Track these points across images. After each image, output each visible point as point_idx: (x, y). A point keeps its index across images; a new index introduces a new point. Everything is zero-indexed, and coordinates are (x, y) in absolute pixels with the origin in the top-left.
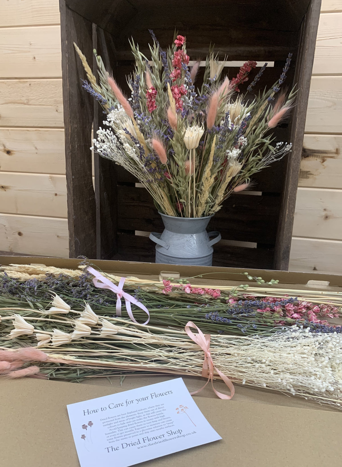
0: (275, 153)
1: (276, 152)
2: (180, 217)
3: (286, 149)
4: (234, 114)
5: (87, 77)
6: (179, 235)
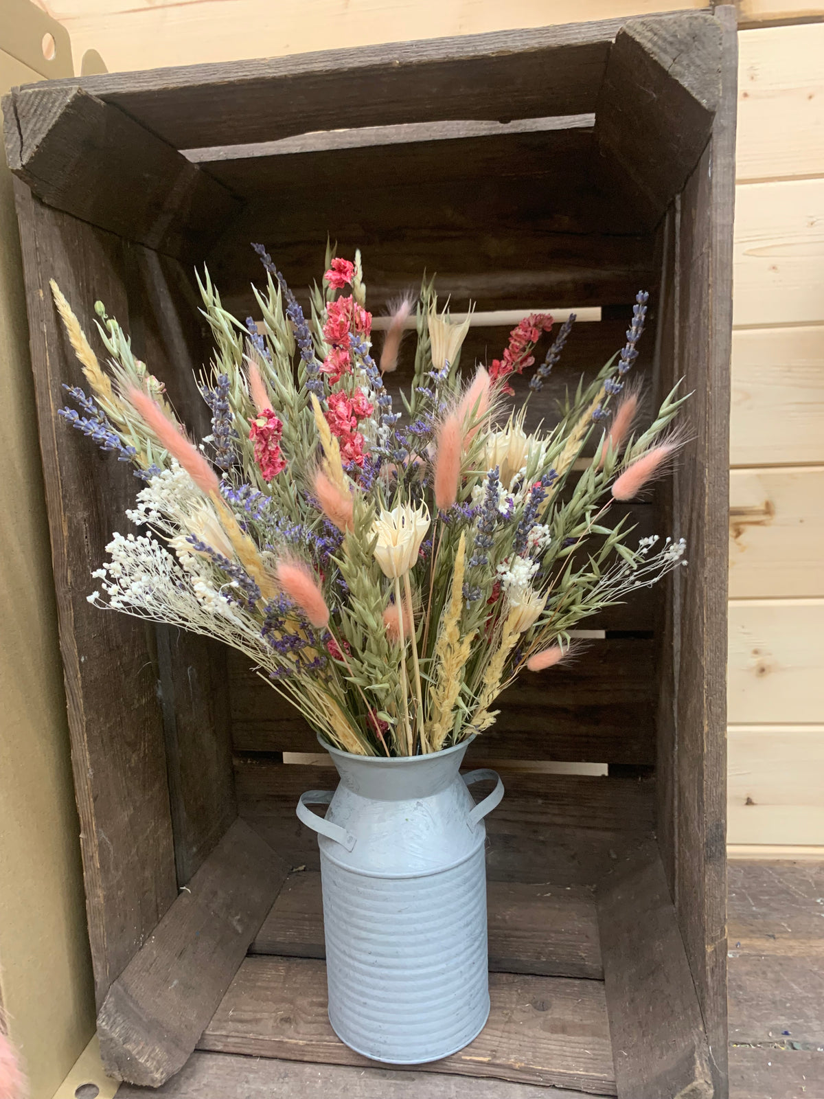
0: (635, 567)
1: (637, 562)
2: (383, 756)
3: (667, 556)
4: (506, 459)
5: (84, 376)
6: (380, 805)
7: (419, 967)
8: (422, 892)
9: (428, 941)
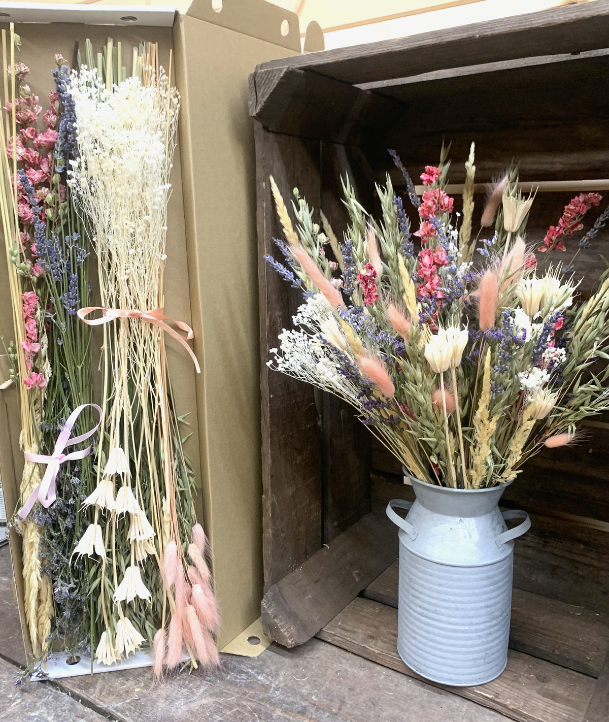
2: (437, 485)
5: (284, 233)
6: (437, 516)
7: (450, 623)
8: (456, 576)
9: (457, 609)
